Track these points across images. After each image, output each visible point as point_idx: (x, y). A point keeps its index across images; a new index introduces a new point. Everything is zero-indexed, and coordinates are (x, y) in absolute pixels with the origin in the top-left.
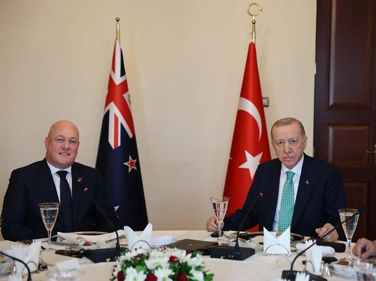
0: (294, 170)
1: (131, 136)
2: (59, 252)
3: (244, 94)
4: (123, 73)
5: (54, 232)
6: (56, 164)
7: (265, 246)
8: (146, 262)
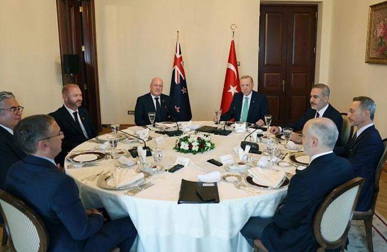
0: (248, 97)
1: (184, 79)
2: (156, 132)
3: (229, 61)
4: (180, 53)
5: (154, 123)
6: (154, 95)
7: (236, 129)
8: (189, 139)
